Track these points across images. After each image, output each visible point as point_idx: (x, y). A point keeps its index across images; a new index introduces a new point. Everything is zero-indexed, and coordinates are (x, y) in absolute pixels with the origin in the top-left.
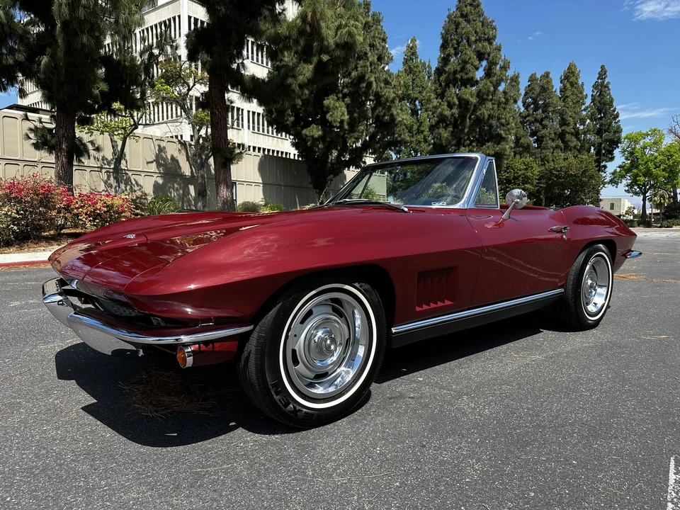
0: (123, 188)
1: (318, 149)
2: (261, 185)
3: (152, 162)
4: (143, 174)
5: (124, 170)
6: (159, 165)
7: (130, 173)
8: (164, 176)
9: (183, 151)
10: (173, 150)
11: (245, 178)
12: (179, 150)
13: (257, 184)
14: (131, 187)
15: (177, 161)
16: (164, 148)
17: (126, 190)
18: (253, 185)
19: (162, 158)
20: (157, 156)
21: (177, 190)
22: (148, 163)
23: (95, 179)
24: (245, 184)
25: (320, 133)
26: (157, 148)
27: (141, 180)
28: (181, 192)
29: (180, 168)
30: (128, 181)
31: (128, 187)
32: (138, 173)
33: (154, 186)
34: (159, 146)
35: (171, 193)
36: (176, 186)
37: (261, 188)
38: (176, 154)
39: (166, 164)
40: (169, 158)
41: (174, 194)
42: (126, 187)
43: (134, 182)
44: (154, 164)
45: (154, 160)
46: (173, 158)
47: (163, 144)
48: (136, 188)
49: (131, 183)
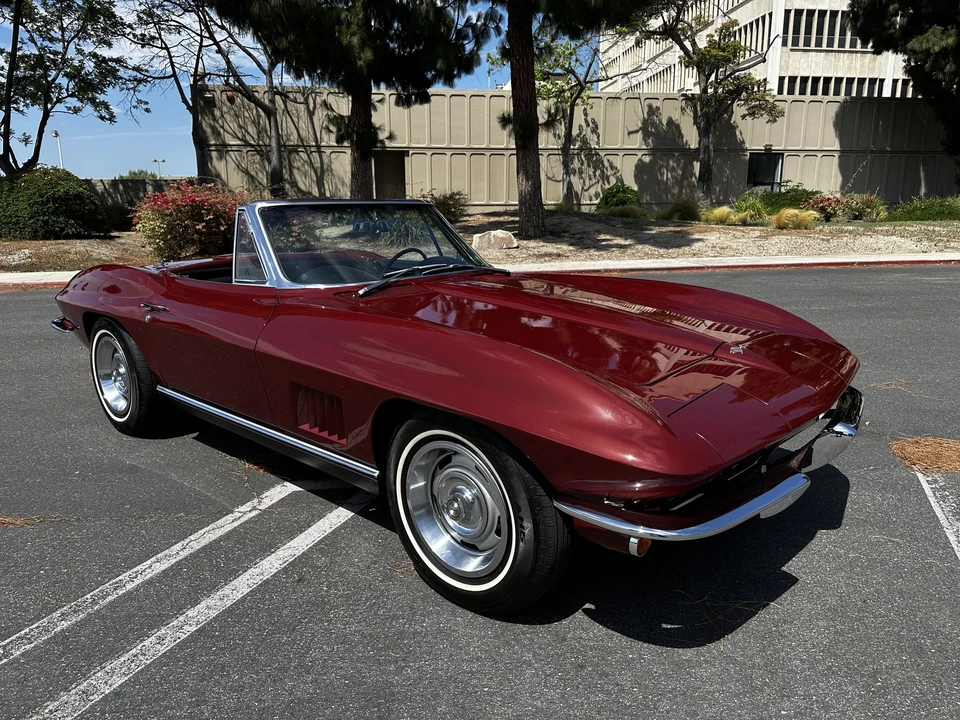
0: (591, 173)
1: (944, 74)
2: (837, 155)
3: (637, 131)
4: (621, 154)
5: (595, 149)
6: (646, 135)
7: (602, 154)
8: (653, 152)
9: (688, 111)
10: (670, 111)
11: (805, 144)
12: (683, 109)
13: (828, 153)
14: (603, 172)
15: (678, 127)
16: (658, 108)
17: (595, 176)
18: (820, 155)
19: (653, 124)
20: (645, 122)
21: (673, 169)
22: (630, 133)
23: (553, 164)
24: (802, 154)
25: (951, 41)
26: (646, 110)
27: (617, 161)
28: (680, 172)
29: (681, 136)
30: (598, 164)
31: (598, 173)
32: (614, 152)
33: (636, 167)
34: (650, 106)
35: (662, 175)
36: (671, 163)
37: (836, 160)
38: (676, 116)
39: (658, 132)
40: (665, 123)
41: (667, 175)
42: (594, 173)
43: (606, 164)
44: (640, 135)
45: (641, 129)
46: (670, 122)
47: (655, 104)
48: (610, 172)
49: (603, 166)
